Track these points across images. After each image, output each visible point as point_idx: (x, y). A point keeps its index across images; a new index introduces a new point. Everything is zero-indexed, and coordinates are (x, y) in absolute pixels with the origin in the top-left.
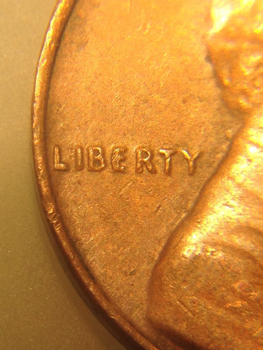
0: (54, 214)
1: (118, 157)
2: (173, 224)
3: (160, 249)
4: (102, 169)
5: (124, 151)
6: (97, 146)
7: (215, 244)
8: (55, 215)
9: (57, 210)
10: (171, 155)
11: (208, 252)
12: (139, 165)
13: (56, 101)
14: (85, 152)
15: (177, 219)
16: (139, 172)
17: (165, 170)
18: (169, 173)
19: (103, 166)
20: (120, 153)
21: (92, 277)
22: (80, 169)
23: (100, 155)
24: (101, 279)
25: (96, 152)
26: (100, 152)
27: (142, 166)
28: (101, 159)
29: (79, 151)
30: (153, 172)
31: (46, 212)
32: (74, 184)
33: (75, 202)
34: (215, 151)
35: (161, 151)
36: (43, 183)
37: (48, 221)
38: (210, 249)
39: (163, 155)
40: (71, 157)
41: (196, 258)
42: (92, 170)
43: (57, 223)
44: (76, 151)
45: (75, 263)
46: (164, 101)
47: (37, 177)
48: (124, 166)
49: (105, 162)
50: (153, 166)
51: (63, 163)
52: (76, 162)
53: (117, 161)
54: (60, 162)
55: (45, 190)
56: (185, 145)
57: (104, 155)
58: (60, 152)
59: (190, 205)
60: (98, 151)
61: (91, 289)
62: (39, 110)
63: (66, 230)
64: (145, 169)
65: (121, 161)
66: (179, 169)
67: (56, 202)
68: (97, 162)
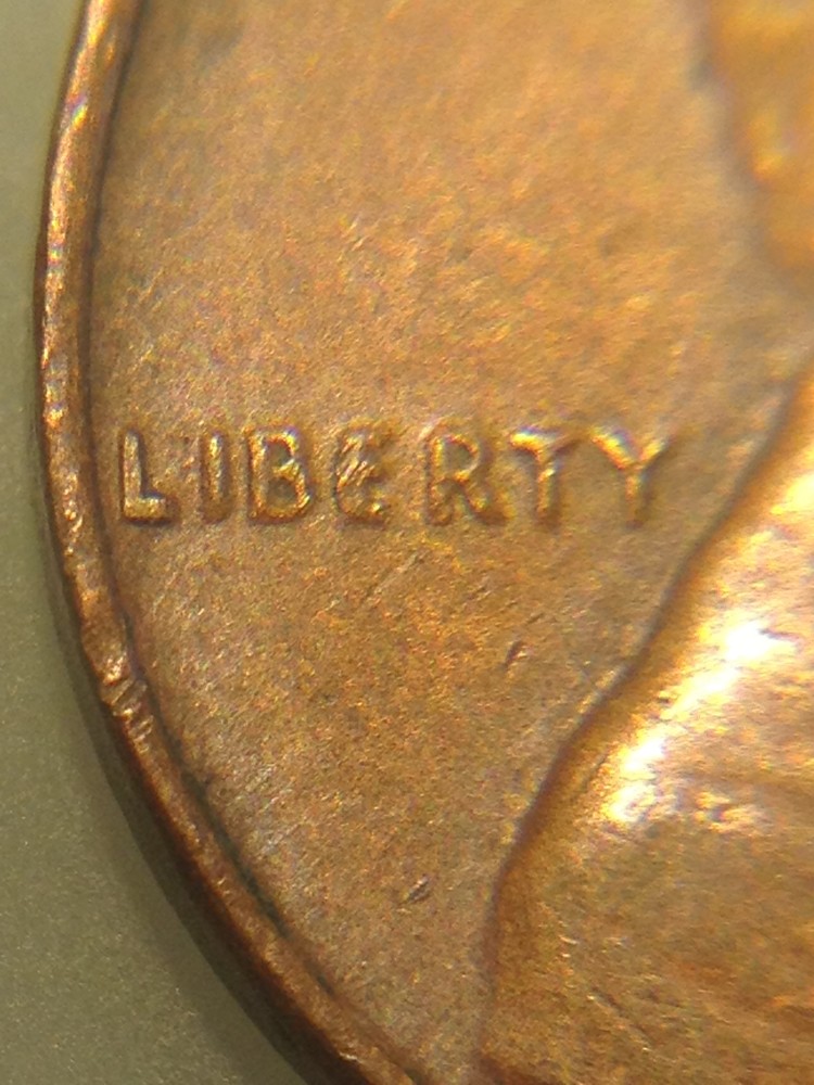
0: (125, 686)
1: (360, 469)
2: (566, 712)
3: (522, 804)
4: (300, 515)
5: (382, 444)
6: (279, 428)
7: (726, 779)
8: (131, 689)
9: (138, 668)
10: (562, 452)
11: (698, 808)
12: (438, 493)
13: (127, 260)
14: (237, 452)
15: (579, 692)
16: (437, 519)
17: (534, 512)
18: (550, 520)
19: (305, 499)
20: (368, 451)
21: (273, 913)
22: (217, 513)
23: (292, 461)
24: (305, 919)
25: (278, 450)
26: (292, 450)
27: (448, 499)
28: (296, 477)
29: (214, 446)
30: (491, 518)
31: (96, 679)
32: (197, 571)
33: (201, 638)
34: (722, 431)
35: (521, 438)
36: (83, 569)
37: (106, 709)
38: (711, 799)
39: (526, 453)
40: (185, 471)
41: (656, 832)
42: (262, 519)
43: (137, 718)
44: (204, 448)
45: (206, 861)
47: (59, 547)
48: (381, 500)
49: (311, 487)
50: (492, 497)
51: (155, 494)
52: (205, 491)
53: (356, 481)
54: (146, 490)
55: (88, 595)
56: (610, 414)
57: (305, 458)
58: (143, 452)
59: (634, 635)
60: (285, 446)
61: (269, 956)
62: (62, 297)
63: (170, 742)
64: (459, 507)
65: (374, 480)
66: (591, 504)
67: (131, 639)
68: (283, 487)
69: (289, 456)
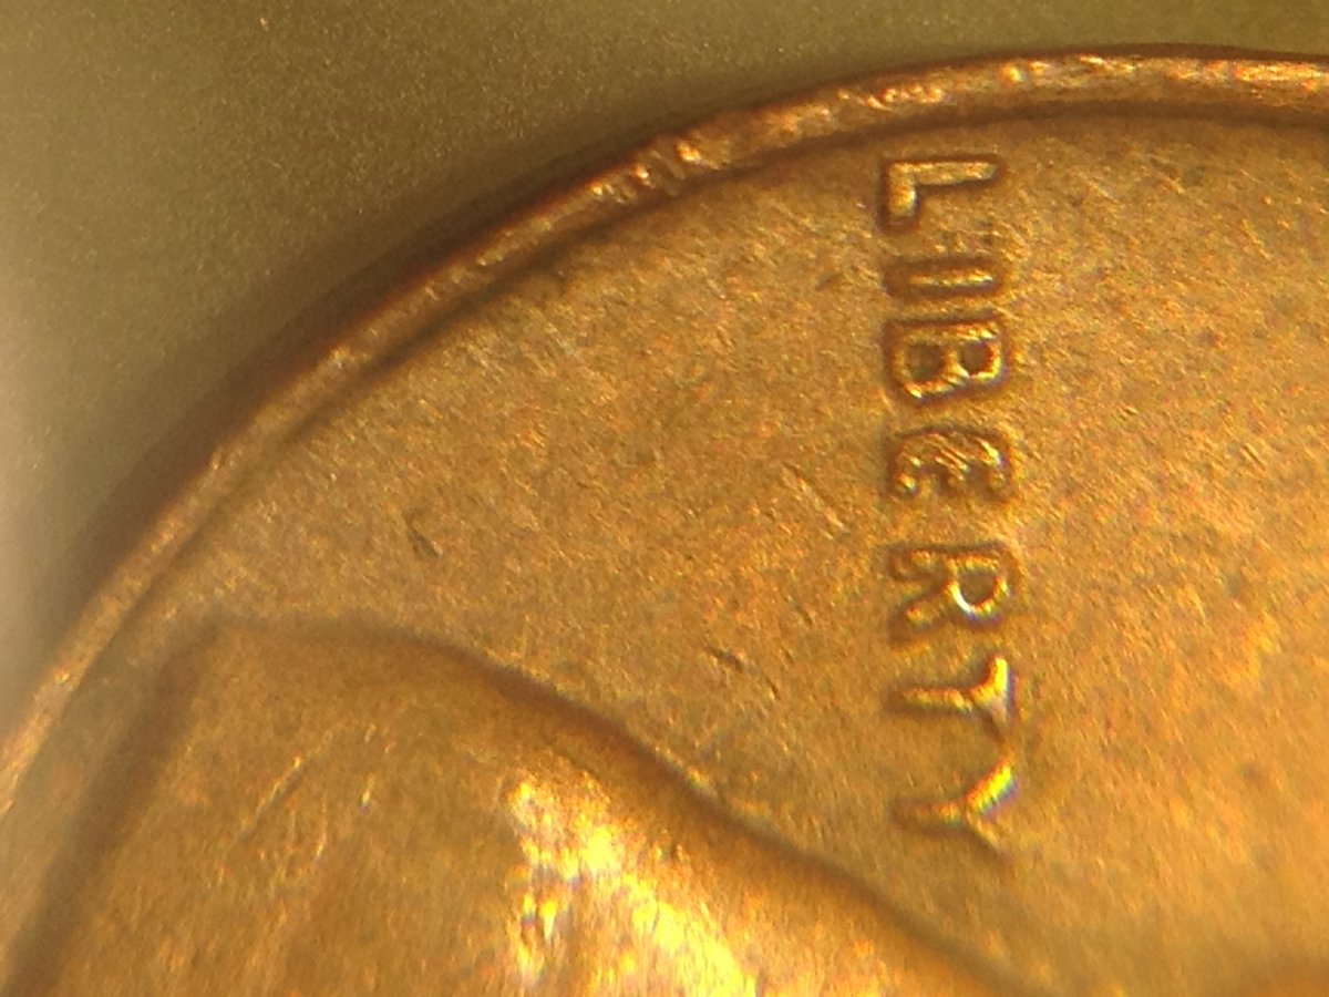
0: (675, 169)
1: (958, 461)
2: (658, 729)
3: (538, 673)
4: (897, 387)
5: (989, 489)
6: (1008, 361)
7: (573, 932)
8: (669, 176)
9: (699, 184)
10: (986, 718)
11: (539, 898)
12: (928, 560)
13: (1217, 161)
14: (976, 305)
15: (684, 746)
16: (896, 560)
17: (913, 685)
18: (898, 704)
19: (917, 392)
20: (980, 472)
21: (392, 361)
22: (897, 279)
23: (965, 373)
24: (386, 400)
25: (977, 357)
26: (982, 375)
27: (921, 575)
28: (947, 382)
29: (980, 278)
30: (899, 630)
31: (682, 127)
32: (823, 254)
33: (739, 265)
34: (1017, 924)
35: (1001, 666)
36: (822, 114)
37: (645, 143)
38: (550, 913)
39: (984, 674)
40: (949, 238)
41: (506, 842)
42: (890, 336)
43: (636, 183)
44: (980, 263)
45: (457, 275)
46: (1246, 679)
47: (847, 81)
48: (918, 489)
49: (932, 400)
50: (927, 630)
51: (919, 202)
52: (926, 266)
53: (943, 456)
54: (925, 190)
55: (790, 122)
56: (1038, 778)
57: (968, 392)
58: (971, 187)
59: (752, 810)
60: (986, 367)
61: (339, 357)
62: (1169, 82)
63: (604, 227)
64: (912, 589)
65: (943, 476)
66: (920, 753)
67: (735, 174)
68: (931, 364)
69: (972, 371)
